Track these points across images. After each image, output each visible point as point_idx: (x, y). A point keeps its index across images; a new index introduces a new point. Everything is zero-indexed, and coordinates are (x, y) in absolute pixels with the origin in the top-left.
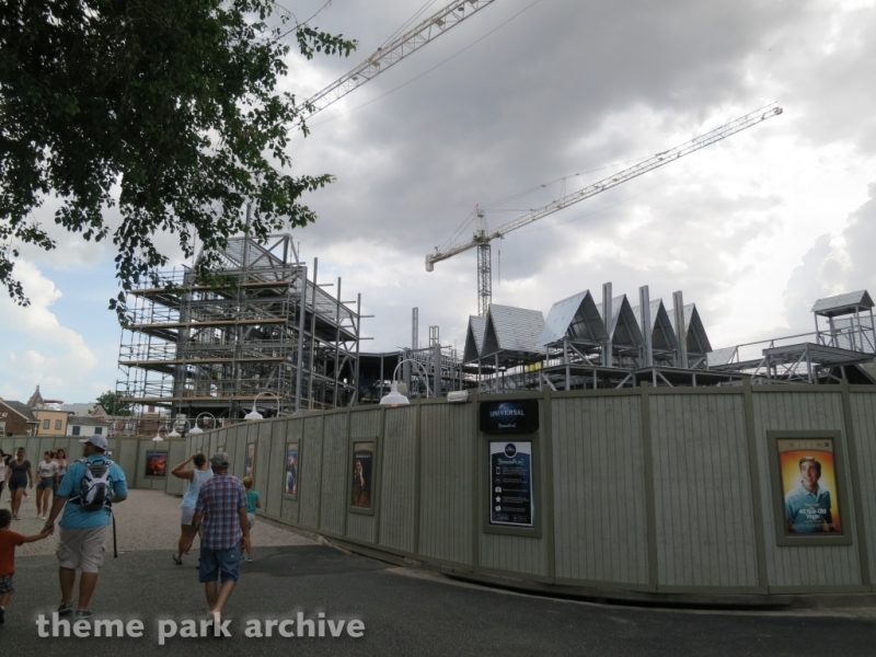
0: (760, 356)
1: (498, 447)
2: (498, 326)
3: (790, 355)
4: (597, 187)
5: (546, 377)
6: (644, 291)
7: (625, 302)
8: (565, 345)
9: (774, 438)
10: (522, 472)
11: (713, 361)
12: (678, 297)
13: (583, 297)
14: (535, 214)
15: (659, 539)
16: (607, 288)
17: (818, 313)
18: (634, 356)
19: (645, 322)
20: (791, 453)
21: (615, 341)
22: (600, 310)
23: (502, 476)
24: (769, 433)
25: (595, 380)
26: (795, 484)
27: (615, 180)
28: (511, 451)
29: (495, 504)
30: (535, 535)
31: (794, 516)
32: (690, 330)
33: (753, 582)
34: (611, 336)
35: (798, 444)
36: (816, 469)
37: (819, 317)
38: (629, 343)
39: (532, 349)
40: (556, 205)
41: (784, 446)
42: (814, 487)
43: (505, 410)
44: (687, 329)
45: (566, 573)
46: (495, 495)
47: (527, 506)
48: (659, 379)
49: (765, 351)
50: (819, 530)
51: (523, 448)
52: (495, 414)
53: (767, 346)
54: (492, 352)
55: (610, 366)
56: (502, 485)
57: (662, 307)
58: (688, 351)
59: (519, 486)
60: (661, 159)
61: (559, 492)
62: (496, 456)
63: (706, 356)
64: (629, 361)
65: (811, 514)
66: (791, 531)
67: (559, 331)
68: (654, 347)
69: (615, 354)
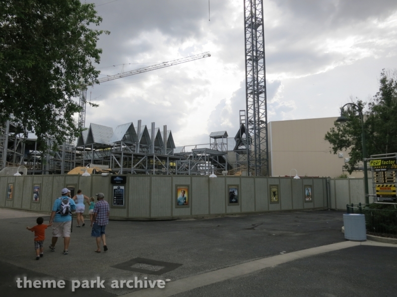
0: (191, 151)
1: (115, 187)
2: (94, 133)
3: (200, 151)
4: (138, 71)
5: (113, 155)
6: (153, 124)
7: (146, 128)
8: (122, 143)
9: (177, 186)
10: (122, 193)
11: (175, 151)
12: (165, 127)
13: (130, 125)
14: (109, 78)
15: (152, 207)
16: (139, 122)
17: (211, 137)
18: (147, 148)
19: (152, 136)
20: (179, 189)
21: (141, 143)
22: (136, 130)
23: (116, 194)
24: (176, 185)
25: (133, 157)
26: (180, 195)
27: (146, 69)
28: (119, 188)
29: (114, 201)
30: (124, 208)
31: (179, 202)
32: (168, 140)
33: (170, 215)
34: (140, 141)
35: (181, 187)
36: (184, 192)
37: (211, 139)
38: (146, 143)
39: (108, 143)
40: (119, 75)
41: (178, 187)
42: (184, 196)
43: (118, 178)
44: (167, 139)
45: (131, 216)
46: (114, 199)
47: (122, 201)
48: (156, 158)
49: (192, 150)
50: (184, 205)
51: (122, 187)
52: (115, 179)
53: (193, 148)
54: (90, 143)
55: (138, 152)
56: (116, 196)
57: (159, 130)
58: (167, 147)
59: (121, 196)
60: (165, 65)
61: (130, 198)
62: (115, 190)
63: (173, 150)
64: (145, 150)
65: (182, 201)
66: (178, 205)
67: (120, 138)
68: (155, 145)
69: (141, 147)
